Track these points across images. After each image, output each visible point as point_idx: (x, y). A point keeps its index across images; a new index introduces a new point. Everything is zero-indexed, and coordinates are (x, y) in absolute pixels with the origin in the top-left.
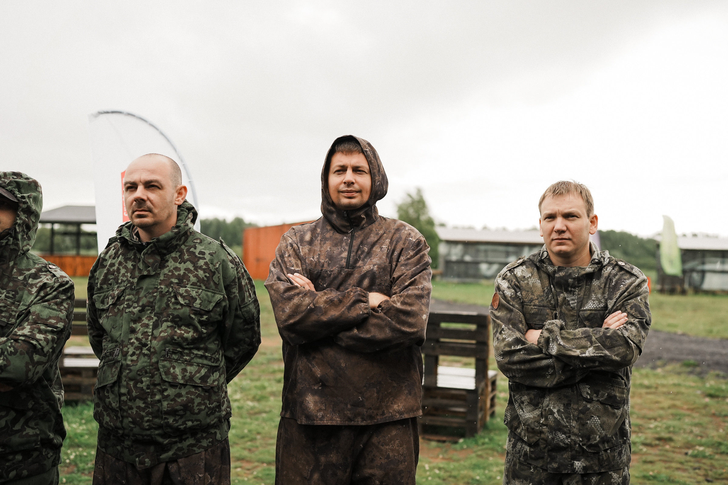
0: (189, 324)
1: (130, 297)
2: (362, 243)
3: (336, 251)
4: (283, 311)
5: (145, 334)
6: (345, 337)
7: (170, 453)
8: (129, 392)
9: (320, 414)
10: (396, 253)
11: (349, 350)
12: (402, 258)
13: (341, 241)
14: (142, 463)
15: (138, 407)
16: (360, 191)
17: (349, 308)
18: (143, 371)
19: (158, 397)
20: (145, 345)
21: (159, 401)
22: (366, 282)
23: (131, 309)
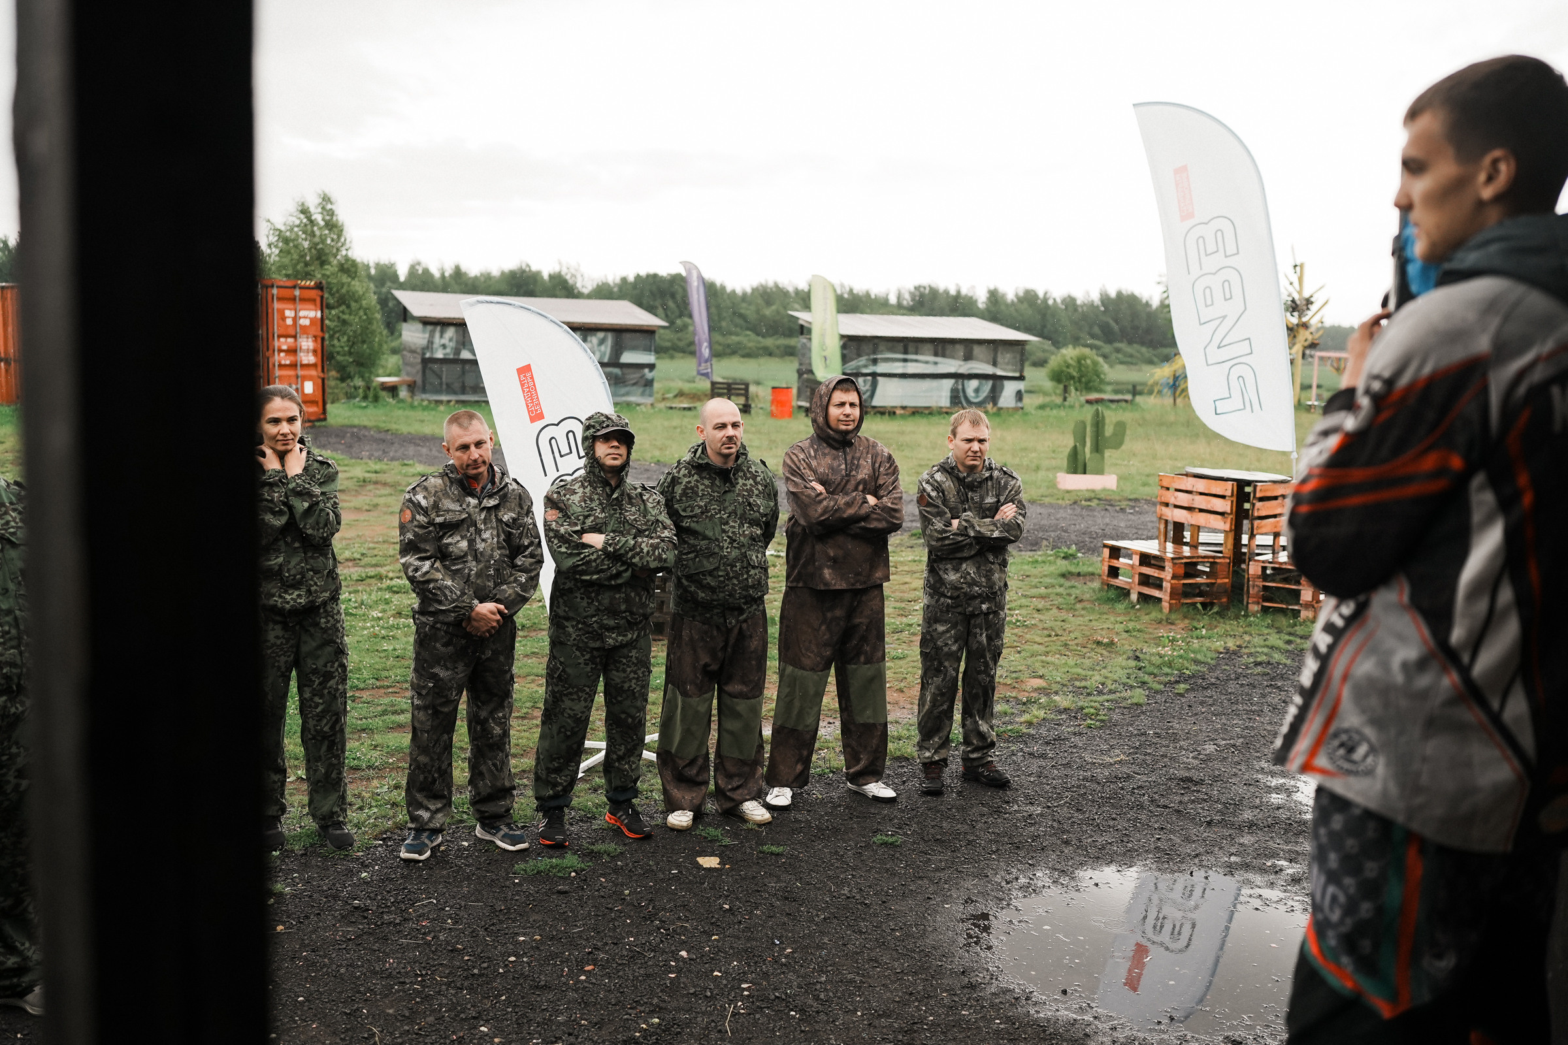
0: (758, 525)
1: (715, 506)
2: (853, 458)
3: (835, 464)
4: (816, 511)
5: (733, 532)
6: (855, 529)
8: (728, 574)
9: (833, 582)
10: (877, 465)
12: (882, 469)
13: (838, 456)
14: (730, 623)
15: (734, 584)
16: (853, 421)
17: (860, 508)
18: (737, 559)
19: (745, 576)
20: (735, 541)
21: (747, 579)
22: (861, 487)
23: (718, 516)
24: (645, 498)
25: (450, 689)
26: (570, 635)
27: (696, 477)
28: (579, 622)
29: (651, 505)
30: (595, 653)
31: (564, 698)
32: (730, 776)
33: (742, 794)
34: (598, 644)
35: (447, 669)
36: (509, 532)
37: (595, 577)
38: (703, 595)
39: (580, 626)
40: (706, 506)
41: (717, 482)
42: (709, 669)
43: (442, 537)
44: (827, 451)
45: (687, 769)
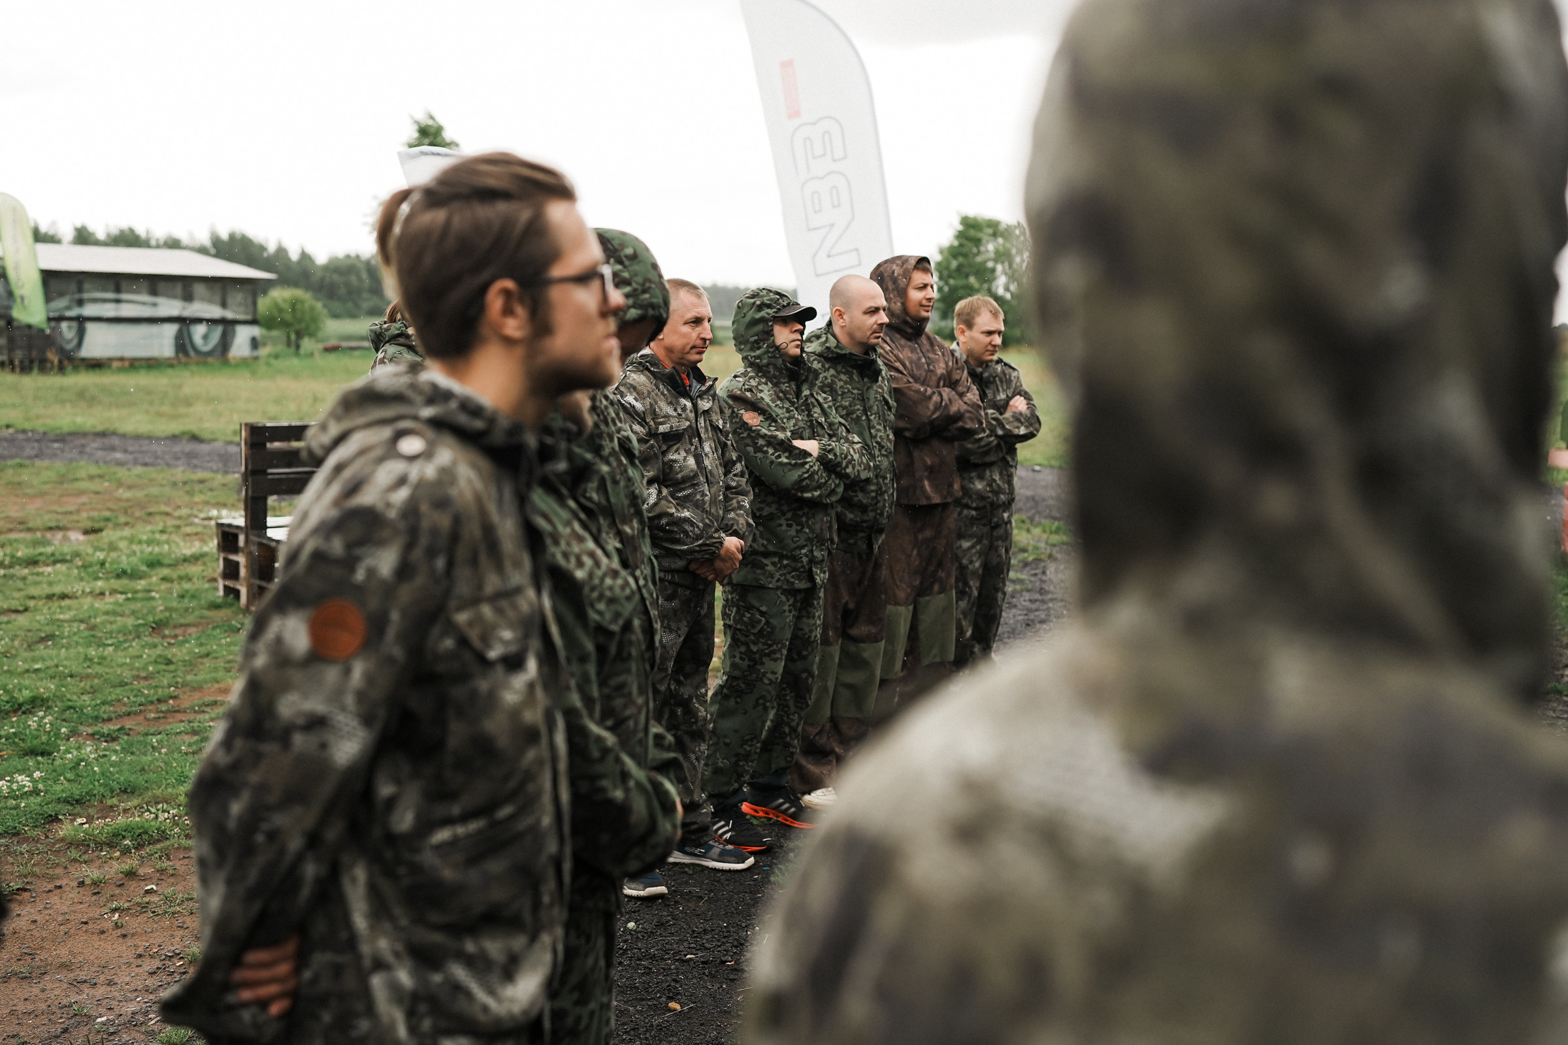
5: (880, 437)
8: (880, 488)
9: (930, 495)
15: (885, 500)
18: (887, 469)
20: (883, 447)
23: (865, 418)
27: (832, 372)
28: (782, 557)
30: (798, 596)
34: (804, 585)
36: (725, 443)
37: (817, 494)
39: (785, 562)
41: (855, 378)
43: (664, 453)
44: (903, 342)
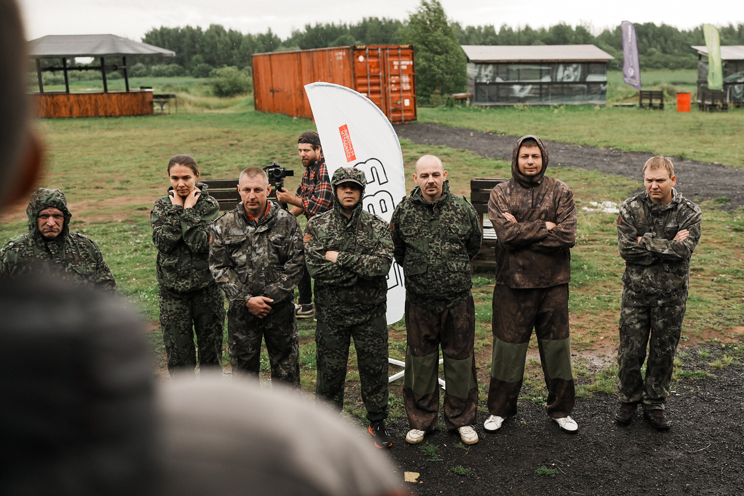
0: (457, 242)
1: (425, 230)
2: (539, 194)
3: (525, 199)
4: (504, 234)
6: (535, 246)
7: (451, 304)
8: (434, 277)
9: (522, 283)
10: (557, 200)
11: (537, 252)
12: (561, 202)
13: (527, 193)
14: (439, 309)
15: (438, 284)
16: (536, 168)
17: (538, 232)
18: (439, 267)
19: (447, 279)
20: (438, 254)
22: (543, 216)
23: (427, 236)
24: (373, 225)
25: (247, 346)
26: (324, 316)
27: (414, 209)
28: (328, 308)
29: (377, 231)
30: (341, 329)
31: (325, 356)
32: (453, 408)
33: (459, 421)
34: (341, 323)
35: (243, 334)
36: (276, 247)
37: (332, 281)
38: (419, 290)
39: (329, 311)
40: (418, 229)
41: (427, 213)
42: (430, 338)
43: (231, 253)
44: (519, 190)
45: (421, 402)
